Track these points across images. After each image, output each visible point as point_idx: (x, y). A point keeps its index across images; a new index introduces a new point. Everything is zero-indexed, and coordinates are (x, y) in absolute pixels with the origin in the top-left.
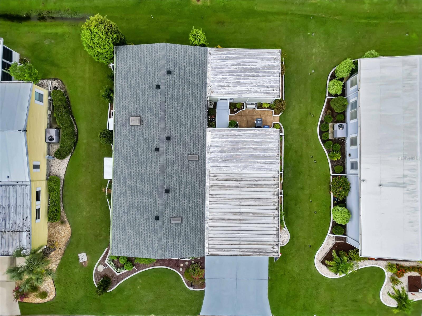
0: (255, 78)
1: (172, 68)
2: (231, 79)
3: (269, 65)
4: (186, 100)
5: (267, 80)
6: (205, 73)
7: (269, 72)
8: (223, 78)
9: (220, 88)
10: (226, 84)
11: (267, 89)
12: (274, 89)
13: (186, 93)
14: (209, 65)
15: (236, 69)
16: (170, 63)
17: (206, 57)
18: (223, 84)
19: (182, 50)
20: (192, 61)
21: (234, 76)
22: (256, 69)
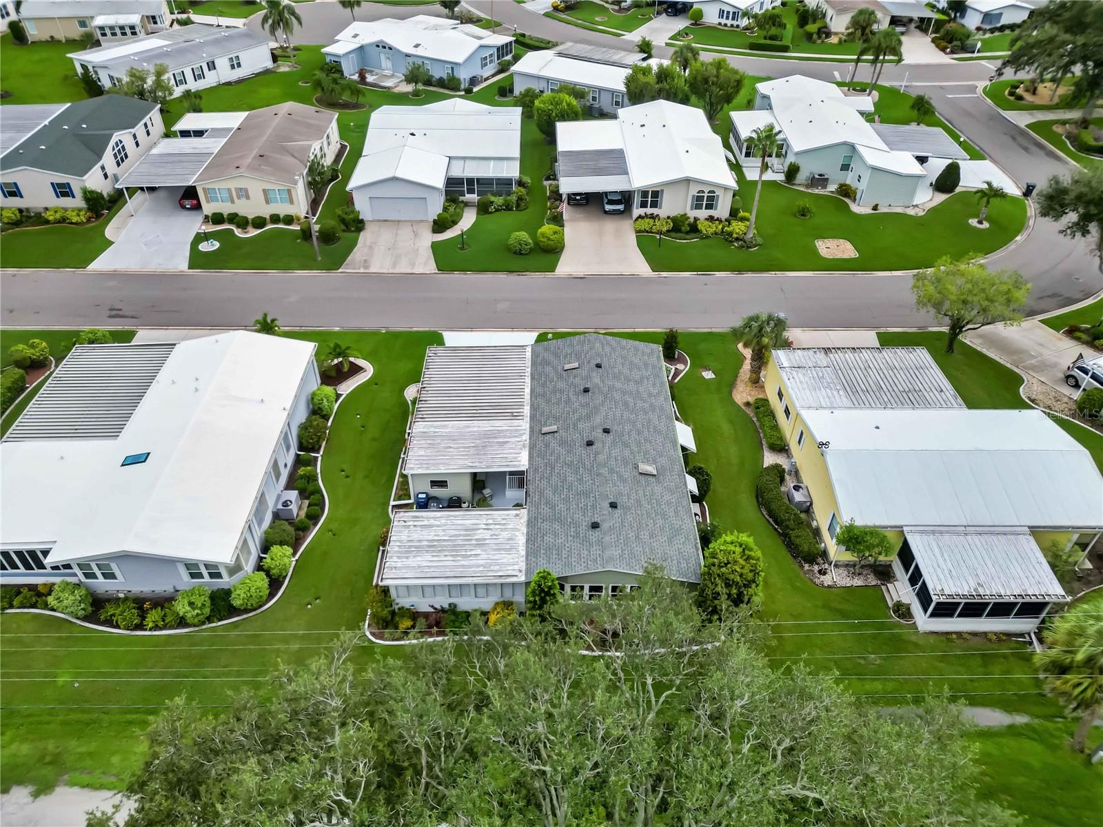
0: (436, 538)
1: (590, 533)
2: (481, 534)
3: (407, 558)
4: (562, 497)
5: (415, 536)
6: (530, 540)
7: (410, 547)
8: (496, 535)
9: (504, 522)
10: (492, 527)
11: (416, 523)
12: (404, 524)
13: (563, 506)
14: (523, 553)
15: (471, 550)
16: (595, 539)
17: (527, 564)
18: (497, 527)
19: (573, 564)
20: (554, 552)
21: (477, 540)
22: (433, 551)
